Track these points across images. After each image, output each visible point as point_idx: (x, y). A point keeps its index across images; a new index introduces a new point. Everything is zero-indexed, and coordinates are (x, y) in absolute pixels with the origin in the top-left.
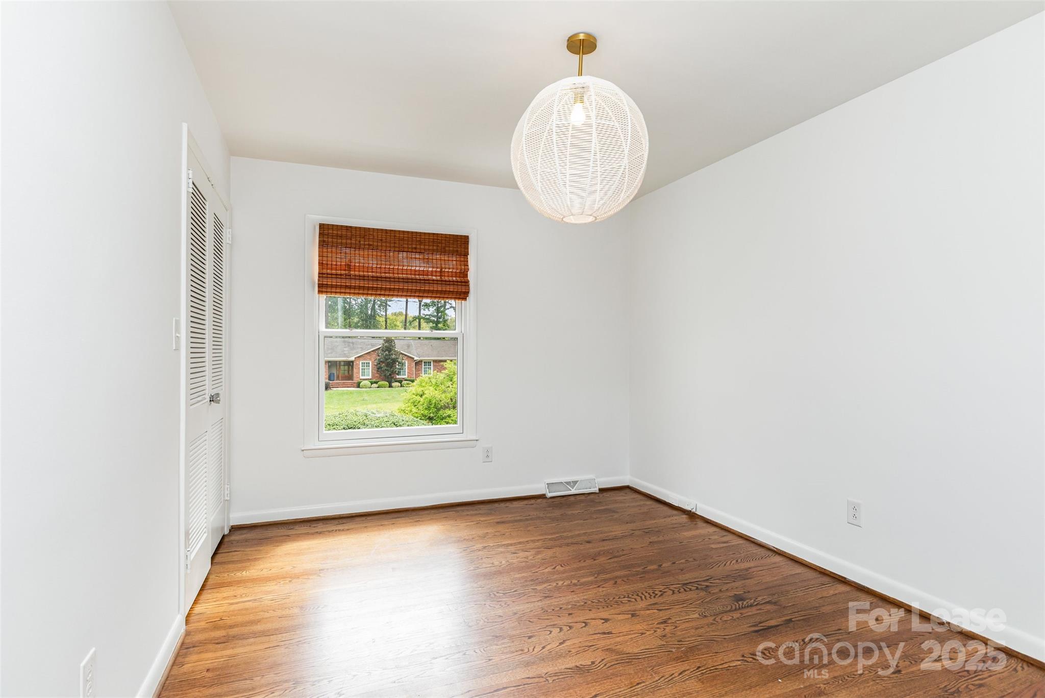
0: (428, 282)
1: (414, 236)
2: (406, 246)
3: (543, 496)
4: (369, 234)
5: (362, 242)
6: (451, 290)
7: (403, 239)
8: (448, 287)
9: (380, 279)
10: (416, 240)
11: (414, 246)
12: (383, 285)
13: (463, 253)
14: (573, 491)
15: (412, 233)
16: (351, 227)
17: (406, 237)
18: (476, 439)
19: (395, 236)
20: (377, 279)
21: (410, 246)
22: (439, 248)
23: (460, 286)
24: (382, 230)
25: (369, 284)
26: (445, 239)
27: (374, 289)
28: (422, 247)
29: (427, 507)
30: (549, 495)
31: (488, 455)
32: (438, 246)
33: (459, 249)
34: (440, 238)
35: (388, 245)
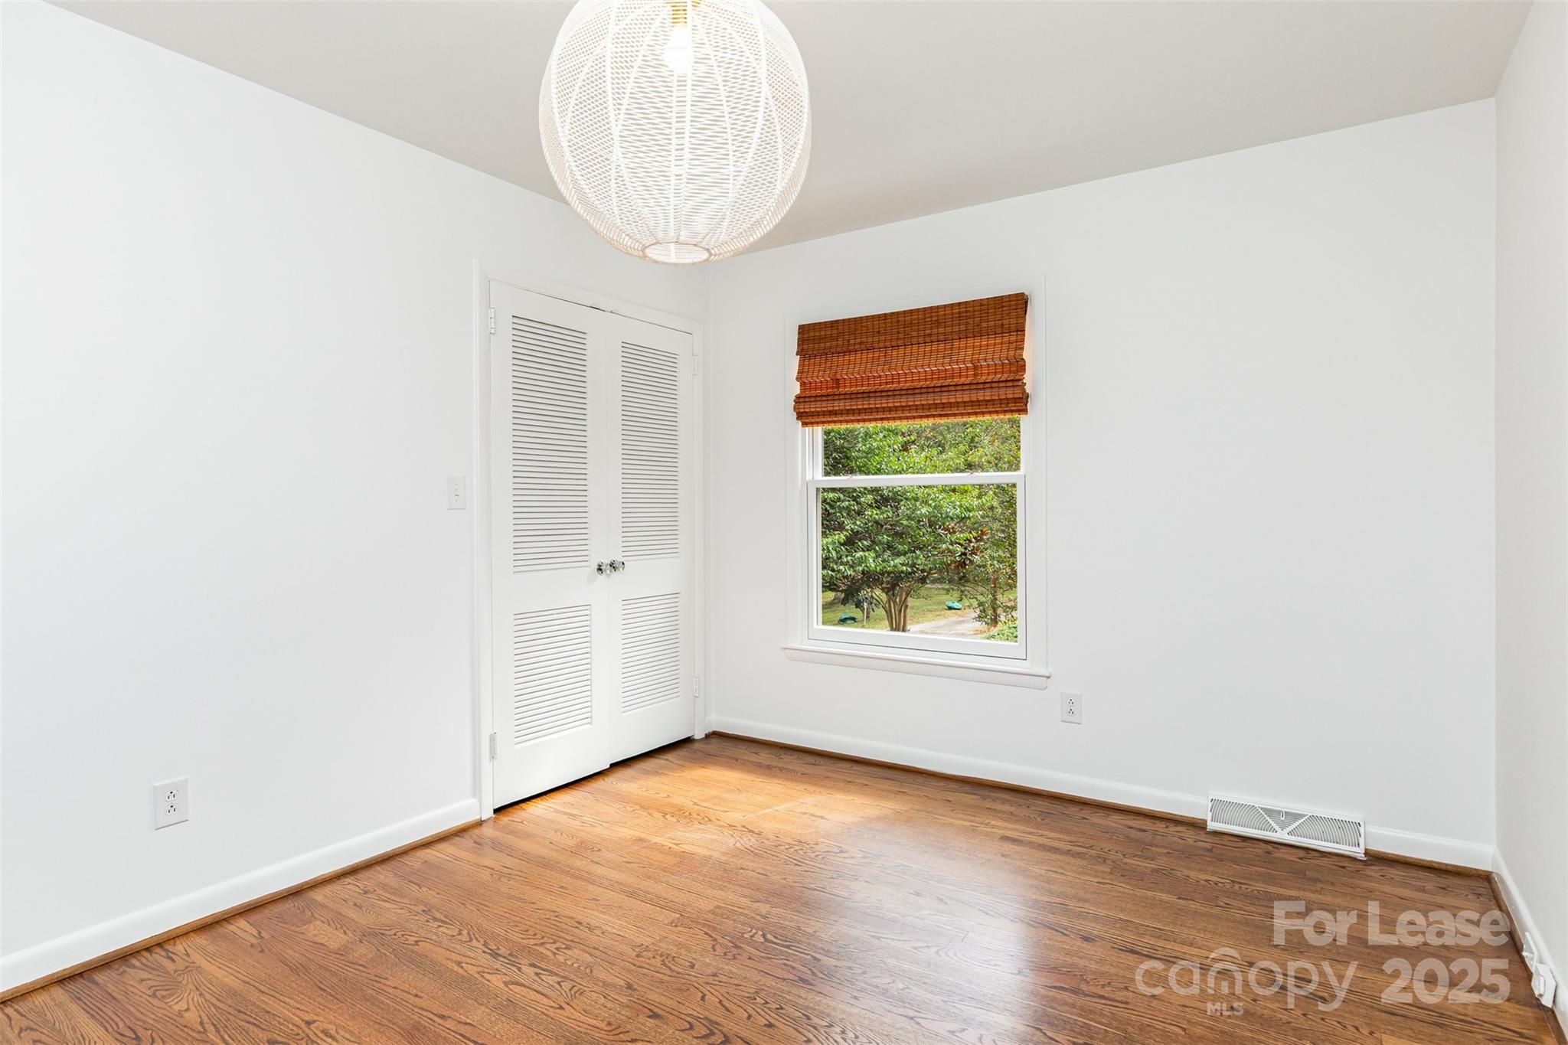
0: (946, 389)
1: (927, 316)
2: (914, 334)
3: (1198, 825)
4: (861, 326)
5: (852, 342)
6: (987, 398)
7: (911, 323)
8: (981, 393)
9: (873, 395)
10: (931, 321)
11: (928, 332)
12: (878, 404)
13: (1013, 327)
14: (1281, 835)
15: (925, 310)
16: (837, 321)
17: (915, 319)
18: (1048, 675)
19: (898, 321)
20: (868, 395)
21: (922, 333)
22: (970, 327)
23: (1004, 389)
24: (879, 316)
25: (857, 405)
26: (979, 308)
27: (867, 411)
28: (941, 330)
29: (954, 776)
30: (1212, 826)
31: (1071, 709)
32: (967, 323)
33: (1006, 322)
34: (971, 309)
35: (888, 337)
